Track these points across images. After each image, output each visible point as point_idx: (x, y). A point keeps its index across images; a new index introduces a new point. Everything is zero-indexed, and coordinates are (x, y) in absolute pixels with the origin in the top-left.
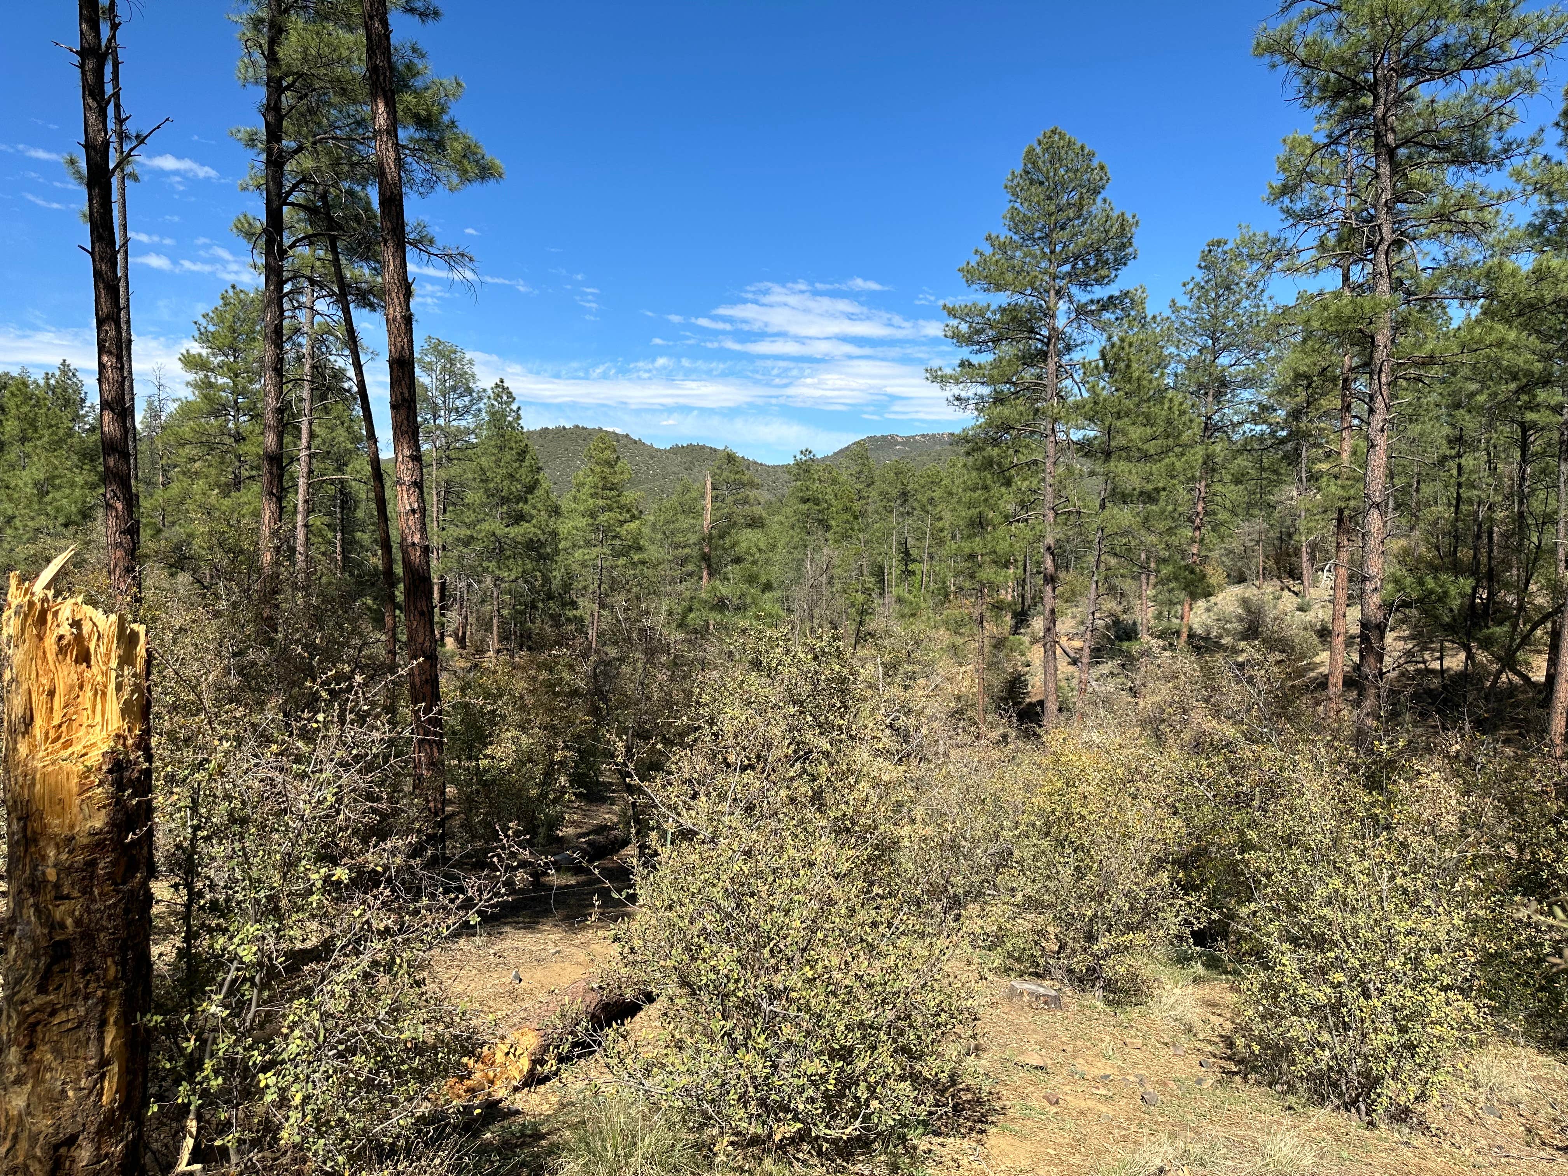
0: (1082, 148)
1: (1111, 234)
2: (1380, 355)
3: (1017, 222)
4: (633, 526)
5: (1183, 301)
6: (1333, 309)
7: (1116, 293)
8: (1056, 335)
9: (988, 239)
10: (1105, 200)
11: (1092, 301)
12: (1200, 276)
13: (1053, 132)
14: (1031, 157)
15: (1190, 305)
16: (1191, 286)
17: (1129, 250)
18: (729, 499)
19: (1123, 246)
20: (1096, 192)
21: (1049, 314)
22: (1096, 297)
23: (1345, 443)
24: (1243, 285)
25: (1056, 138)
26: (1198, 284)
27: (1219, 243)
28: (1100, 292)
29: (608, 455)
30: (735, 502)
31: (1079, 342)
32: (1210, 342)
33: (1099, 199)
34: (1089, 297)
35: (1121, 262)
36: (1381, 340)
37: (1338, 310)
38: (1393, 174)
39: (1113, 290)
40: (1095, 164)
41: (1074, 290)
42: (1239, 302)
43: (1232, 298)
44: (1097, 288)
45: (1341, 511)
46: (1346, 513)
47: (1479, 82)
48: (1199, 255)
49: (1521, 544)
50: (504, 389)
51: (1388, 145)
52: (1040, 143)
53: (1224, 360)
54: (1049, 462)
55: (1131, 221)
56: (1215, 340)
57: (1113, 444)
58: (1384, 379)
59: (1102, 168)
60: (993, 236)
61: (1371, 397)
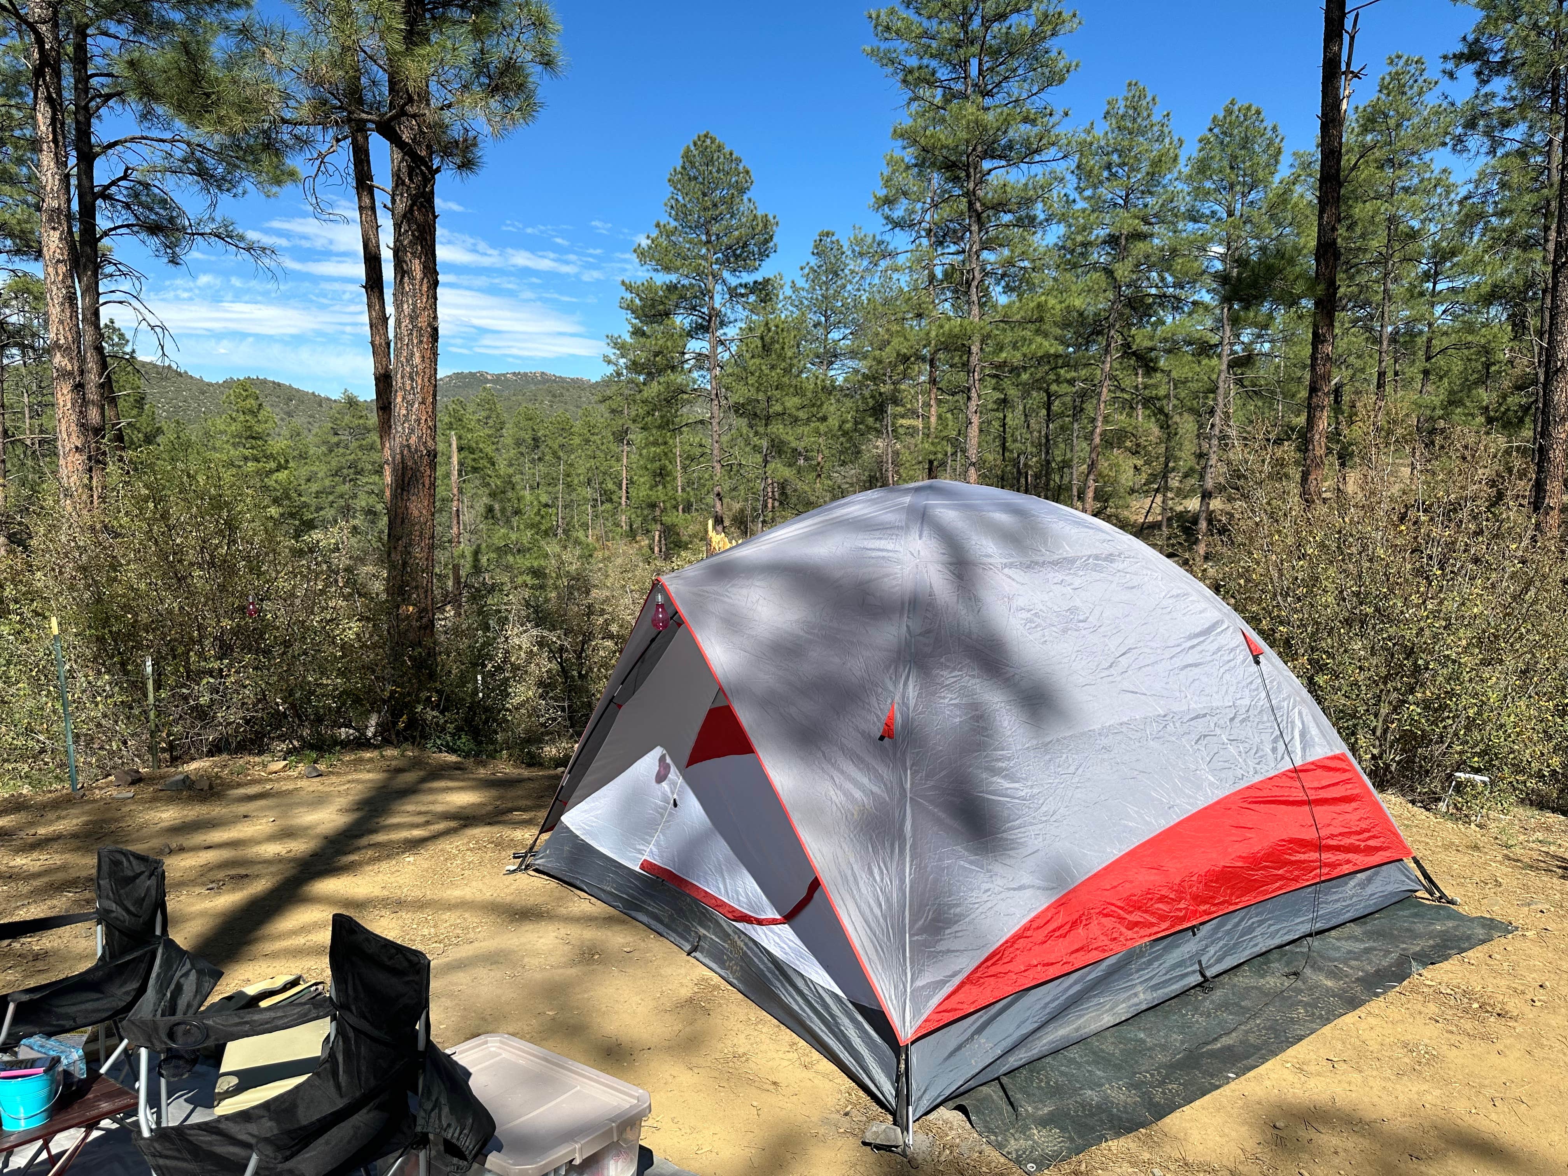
0: (731, 154)
1: (757, 231)
2: (974, 360)
3: (681, 213)
4: (282, 475)
5: (801, 283)
6: (947, 327)
7: (760, 280)
8: (715, 313)
9: (658, 225)
10: (750, 200)
11: (741, 285)
12: (814, 261)
13: (706, 136)
14: (687, 155)
15: (807, 286)
16: (806, 271)
17: (771, 244)
18: (354, 444)
19: (766, 241)
20: (742, 191)
21: (707, 293)
22: (743, 282)
23: (933, 409)
24: (847, 271)
25: (708, 141)
26: (811, 268)
27: (827, 234)
28: (748, 278)
29: (251, 403)
30: (361, 447)
31: (732, 319)
32: (823, 319)
33: (745, 198)
34: (738, 281)
35: (764, 255)
36: (974, 349)
37: (951, 330)
38: (980, 231)
39: (758, 276)
40: (741, 168)
41: (726, 274)
42: (844, 287)
43: (839, 283)
44: (744, 274)
45: (931, 462)
46: (935, 463)
47: (1032, 174)
48: (813, 244)
49: (1047, 484)
50: (114, 329)
51: (976, 211)
52: (695, 144)
53: (835, 335)
54: (715, 422)
55: (772, 221)
56: (827, 318)
57: (771, 411)
58: (976, 377)
59: (747, 172)
60: (662, 224)
61: (969, 389)
